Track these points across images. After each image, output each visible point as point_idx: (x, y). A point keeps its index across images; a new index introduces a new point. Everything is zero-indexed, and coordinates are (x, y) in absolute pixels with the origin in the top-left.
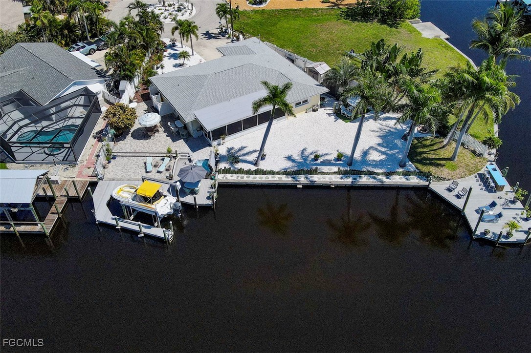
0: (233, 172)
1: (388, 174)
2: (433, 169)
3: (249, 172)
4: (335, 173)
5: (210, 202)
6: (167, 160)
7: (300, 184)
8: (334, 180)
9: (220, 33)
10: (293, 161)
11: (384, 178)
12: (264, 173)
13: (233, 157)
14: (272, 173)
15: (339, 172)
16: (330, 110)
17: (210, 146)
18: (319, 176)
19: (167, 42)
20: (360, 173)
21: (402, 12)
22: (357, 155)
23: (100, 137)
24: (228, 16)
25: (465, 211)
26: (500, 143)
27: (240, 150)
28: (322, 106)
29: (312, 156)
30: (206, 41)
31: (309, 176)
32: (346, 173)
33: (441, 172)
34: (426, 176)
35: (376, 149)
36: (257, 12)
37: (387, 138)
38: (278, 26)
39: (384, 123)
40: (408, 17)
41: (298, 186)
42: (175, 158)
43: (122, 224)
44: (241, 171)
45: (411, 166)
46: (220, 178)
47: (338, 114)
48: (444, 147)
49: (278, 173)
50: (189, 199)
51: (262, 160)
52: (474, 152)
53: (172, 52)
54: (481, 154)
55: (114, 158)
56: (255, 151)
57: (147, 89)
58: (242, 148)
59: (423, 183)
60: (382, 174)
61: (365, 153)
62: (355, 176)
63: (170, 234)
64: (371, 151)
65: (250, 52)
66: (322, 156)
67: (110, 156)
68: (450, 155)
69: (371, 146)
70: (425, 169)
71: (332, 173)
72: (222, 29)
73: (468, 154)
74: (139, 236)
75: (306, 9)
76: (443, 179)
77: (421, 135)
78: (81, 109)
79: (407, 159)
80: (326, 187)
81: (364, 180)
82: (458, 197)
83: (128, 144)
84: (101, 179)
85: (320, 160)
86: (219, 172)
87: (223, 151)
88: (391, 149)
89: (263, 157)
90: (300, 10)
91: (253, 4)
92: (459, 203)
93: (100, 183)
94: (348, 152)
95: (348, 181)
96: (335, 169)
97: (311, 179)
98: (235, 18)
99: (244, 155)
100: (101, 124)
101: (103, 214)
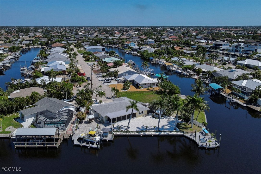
0: (119, 132)
1: (171, 132)
2: (185, 130)
3: (124, 132)
4: (153, 132)
5: (112, 139)
6: (97, 129)
7: (141, 135)
8: (153, 133)
9: (112, 98)
10: (139, 128)
11: (169, 133)
12: (129, 132)
13: (119, 128)
14: (132, 132)
15: (155, 132)
16: (151, 116)
17: (111, 125)
18: (148, 133)
19: (94, 100)
20: (161, 132)
21: (174, 91)
22: (160, 127)
23: (73, 123)
24: (115, 91)
25: (196, 140)
26: (207, 124)
27: (121, 126)
28: (148, 115)
29: (146, 127)
30: (107, 100)
31: (144, 133)
32: (157, 132)
33: (188, 131)
34: (183, 132)
35: (167, 126)
36: (125, 92)
37: (170, 123)
38: (132, 96)
39: (169, 119)
40: (176, 93)
41: (141, 136)
42: (99, 128)
43: (83, 144)
44: (122, 131)
45: (178, 129)
46: (115, 133)
47: (154, 117)
48: (189, 125)
49: (134, 132)
50: (105, 138)
51: (128, 128)
52: (199, 126)
53: (96, 102)
54: (201, 127)
55: (78, 128)
56: (126, 126)
57: (88, 111)
58: (122, 126)
59: (182, 134)
60: (169, 132)
61: (163, 127)
62: (160, 133)
63: (99, 147)
64: (165, 126)
65: (123, 100)
66: (149, 127)
67: (77, 128)
68: (191, 127)
69: (165, 124)
70: (183, 130)
71: (152, 132)
72: (112, 96)
73: (197, 127)
74: (88, 148)
75: (141, 91)
76: (189, 133)
77: (181, 122)
78: (66, 116)
79: (177, 128)
80: (150, 136)
81: (163, 133)
82: (194, 137)
83: (83, 125)
84: (74, 134)
85: (148, 128)
86: (114, 132)
87: (115, 126)
88: (172, 125)
89: (129, 128)
90: (139, 92)
91: (123, 90)
92: (194, 139)
93: (74, 135)
94: (157, 126)
95: (158, 134)
96: (153, 130)
97: (145, 133)
98: (118, 92)
99: (123, 127)
100: (73, 120)
101: (76, 142)
